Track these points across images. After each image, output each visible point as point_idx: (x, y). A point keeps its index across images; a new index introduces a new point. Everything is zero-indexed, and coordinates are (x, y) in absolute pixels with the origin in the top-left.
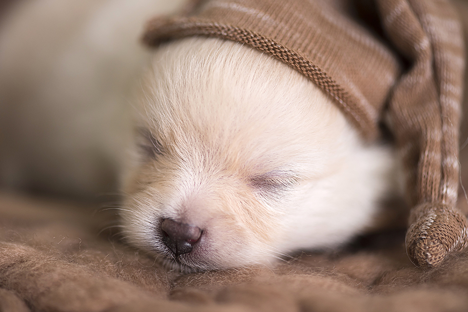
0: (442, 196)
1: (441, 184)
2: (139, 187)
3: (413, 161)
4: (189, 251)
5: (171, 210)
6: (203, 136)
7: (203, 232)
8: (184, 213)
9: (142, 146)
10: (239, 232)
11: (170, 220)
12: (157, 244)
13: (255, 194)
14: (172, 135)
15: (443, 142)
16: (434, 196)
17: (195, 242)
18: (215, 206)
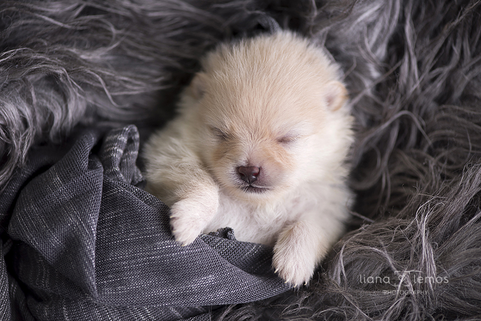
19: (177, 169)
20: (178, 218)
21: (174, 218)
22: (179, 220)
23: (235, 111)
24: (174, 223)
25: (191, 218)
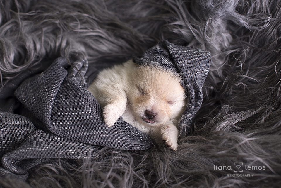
7: (156, 114)
17: (154, 116)
19: (111, 88)
20: (107, 113)
21: (105, 113)
22: (108, 114)
23: (153, 84)
24: (105, 116)
25: (113, 114)
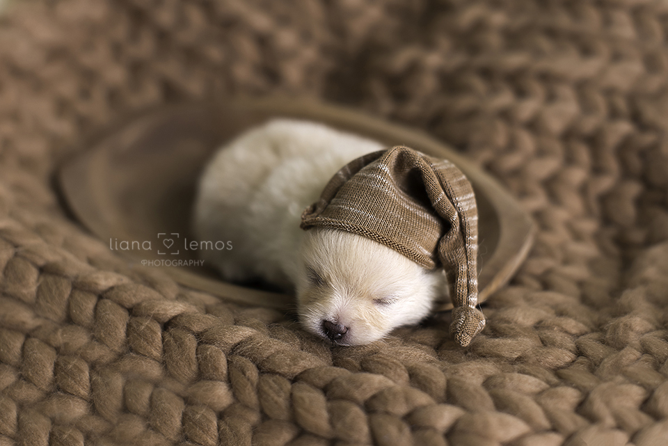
0: (468, 303)
1: (468, 295)
2: (312, 300)
3: (453, 278)
4: (340, 338)
5: (331, 317)
6: (346, 279)
8: (338, 318)
9: (313, 279)
10: (368, 328)
11: (330, 322)
12: (321, 333)
13: (377, 308)
14: (329, 277)
15: (468, 272)
16: (464, 303)
18: (355, 315)
